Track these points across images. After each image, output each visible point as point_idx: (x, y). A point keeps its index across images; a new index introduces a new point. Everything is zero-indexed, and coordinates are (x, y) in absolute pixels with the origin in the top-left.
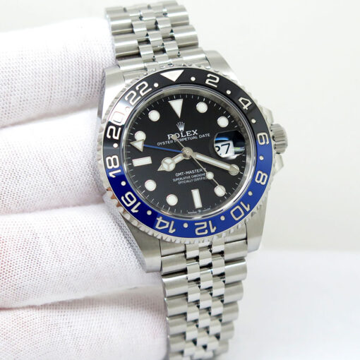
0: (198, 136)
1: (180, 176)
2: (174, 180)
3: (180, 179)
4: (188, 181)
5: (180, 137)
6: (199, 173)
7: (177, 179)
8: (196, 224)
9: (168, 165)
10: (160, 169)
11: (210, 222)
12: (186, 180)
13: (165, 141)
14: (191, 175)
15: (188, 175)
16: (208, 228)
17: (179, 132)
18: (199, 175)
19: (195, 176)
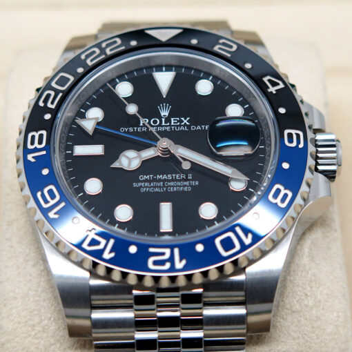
0: (189, 127)
1: (146, 181)
2: (135, 185)
3: (144, 185)
4: (157, 190)
5: (160, 125)
6: (179, 181)
7: (140, 184)
8: (151, 250)
9: (130, 160)
10: (116, 165)
11: (176, 251)
12: (155, 187)
13: (133, 126)
14: (164, 181)
15: (160, 180)
16: (171, 259)
17: (160, 118)
18: (179, 184)
19: (172, 184)
